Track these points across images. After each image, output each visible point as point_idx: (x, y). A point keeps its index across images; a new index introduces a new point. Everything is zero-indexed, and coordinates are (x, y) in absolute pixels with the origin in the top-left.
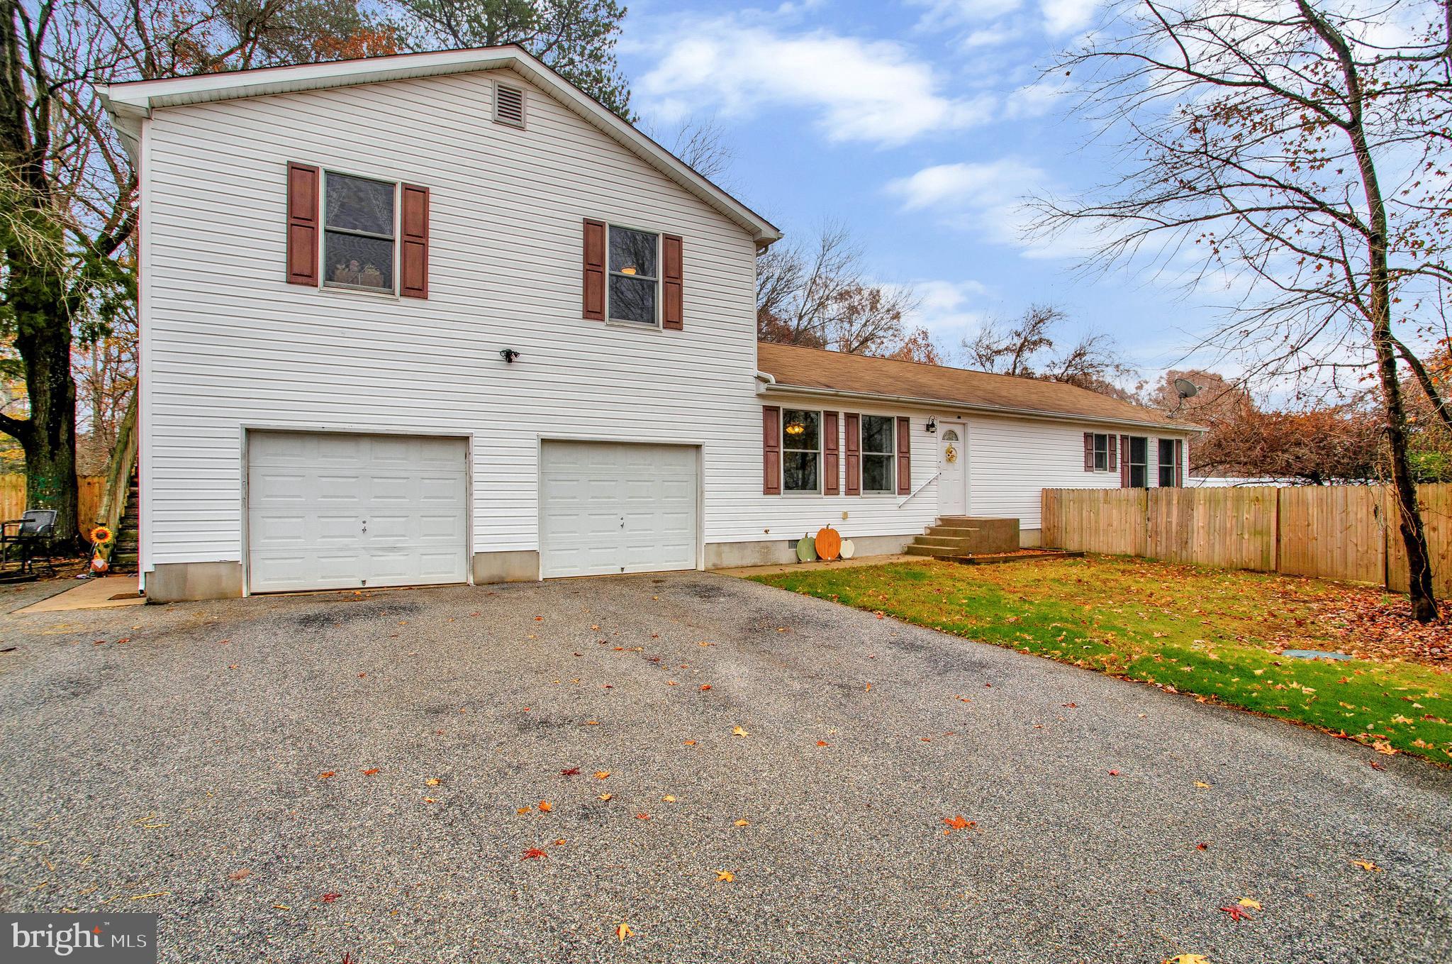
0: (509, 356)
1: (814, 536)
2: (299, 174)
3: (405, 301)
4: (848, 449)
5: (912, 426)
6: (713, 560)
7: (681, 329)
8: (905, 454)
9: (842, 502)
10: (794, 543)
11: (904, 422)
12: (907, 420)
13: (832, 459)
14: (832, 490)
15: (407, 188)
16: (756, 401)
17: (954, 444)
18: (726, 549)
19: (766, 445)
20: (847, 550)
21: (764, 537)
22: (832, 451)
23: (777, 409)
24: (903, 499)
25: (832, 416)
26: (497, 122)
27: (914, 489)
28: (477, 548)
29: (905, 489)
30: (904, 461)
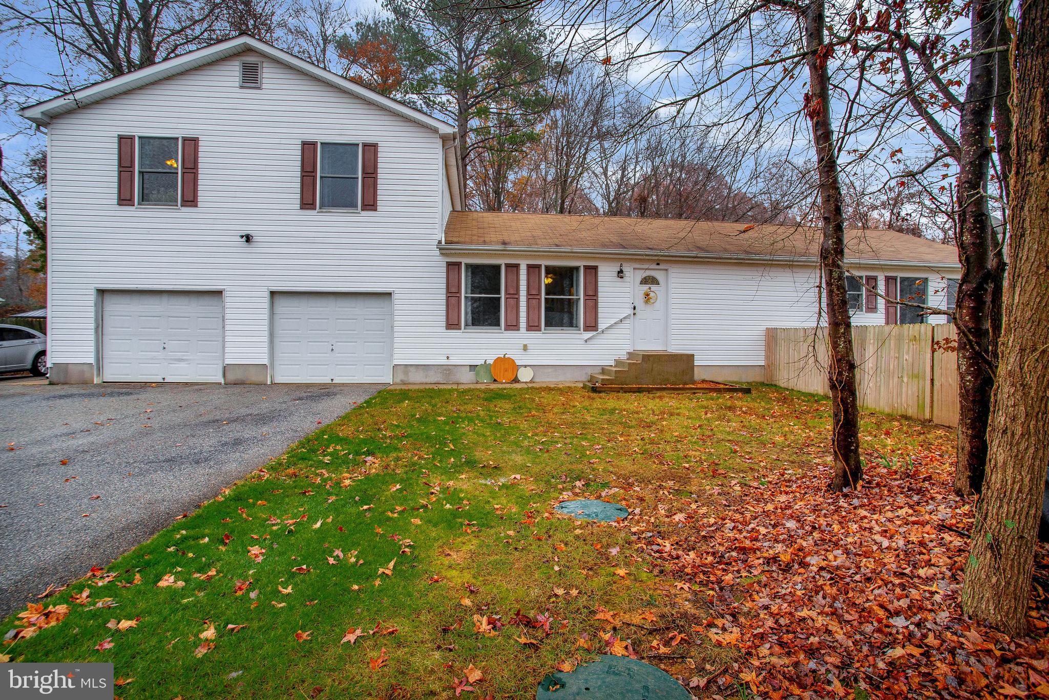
0: (248, 239)
1: (491, 362)
2: (124, 141)
3: (184, 209)
4: (529, 294)
5: (600, 274)
6: (400, 377)
7: (376, 210)
8: (592, 297)
9: (523, 336)
10: (473, 367)
11: (592, 271)
12: (595, 268)
13: (512, 302)
14: (513, 326)
15: (185, 140)
16: (441, 258)
17: (654, 288)
18: (412, 369)
19: (448, 291)
20: (525, 376)
21: (445, 362)
22: (514, 296)
23: (459, 264)
24: (589, 334)
25: (513, 268)
26: (242, 87)
27: (602, 326)
28: (227, 362)
29: (592, 326)
30: (591, 303)
